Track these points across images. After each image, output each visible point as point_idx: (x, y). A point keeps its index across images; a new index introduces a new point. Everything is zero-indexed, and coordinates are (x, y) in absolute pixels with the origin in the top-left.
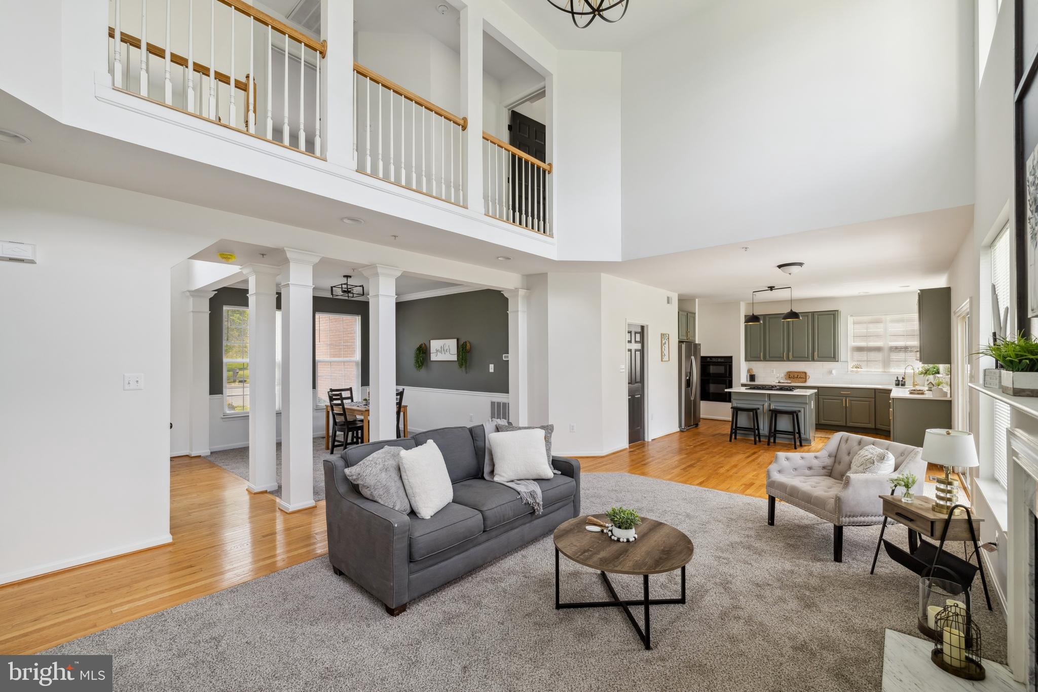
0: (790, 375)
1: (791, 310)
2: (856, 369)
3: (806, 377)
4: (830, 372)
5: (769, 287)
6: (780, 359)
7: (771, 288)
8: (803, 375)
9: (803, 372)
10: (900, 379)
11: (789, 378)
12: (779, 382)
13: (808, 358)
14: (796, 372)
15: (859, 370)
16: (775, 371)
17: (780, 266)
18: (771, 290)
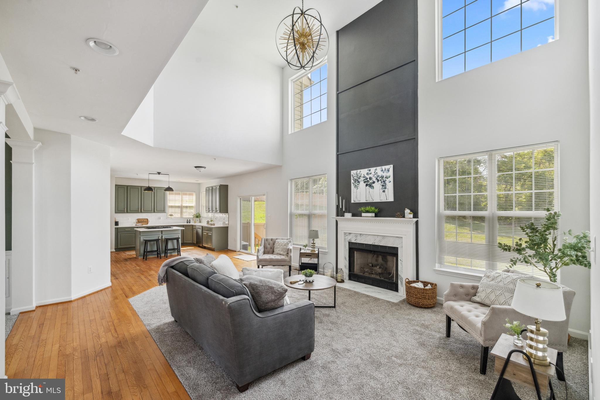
0: (139, 221)
1: (169, 186)
2: (170, 217)
3: (148, 221)
4: (160, 218)
5: (158, 173)
6: (137, 211)
7: (159, 173)
8: (146, 221)
9: (146, 219)
10: (189, 220)
11: (139, 222)
12: (136, 225)
13: (151, 211)
14: (142, 219)
15: (172, 217)
16: (130, 219)
17: (196, 167)
18: (159, 174)
